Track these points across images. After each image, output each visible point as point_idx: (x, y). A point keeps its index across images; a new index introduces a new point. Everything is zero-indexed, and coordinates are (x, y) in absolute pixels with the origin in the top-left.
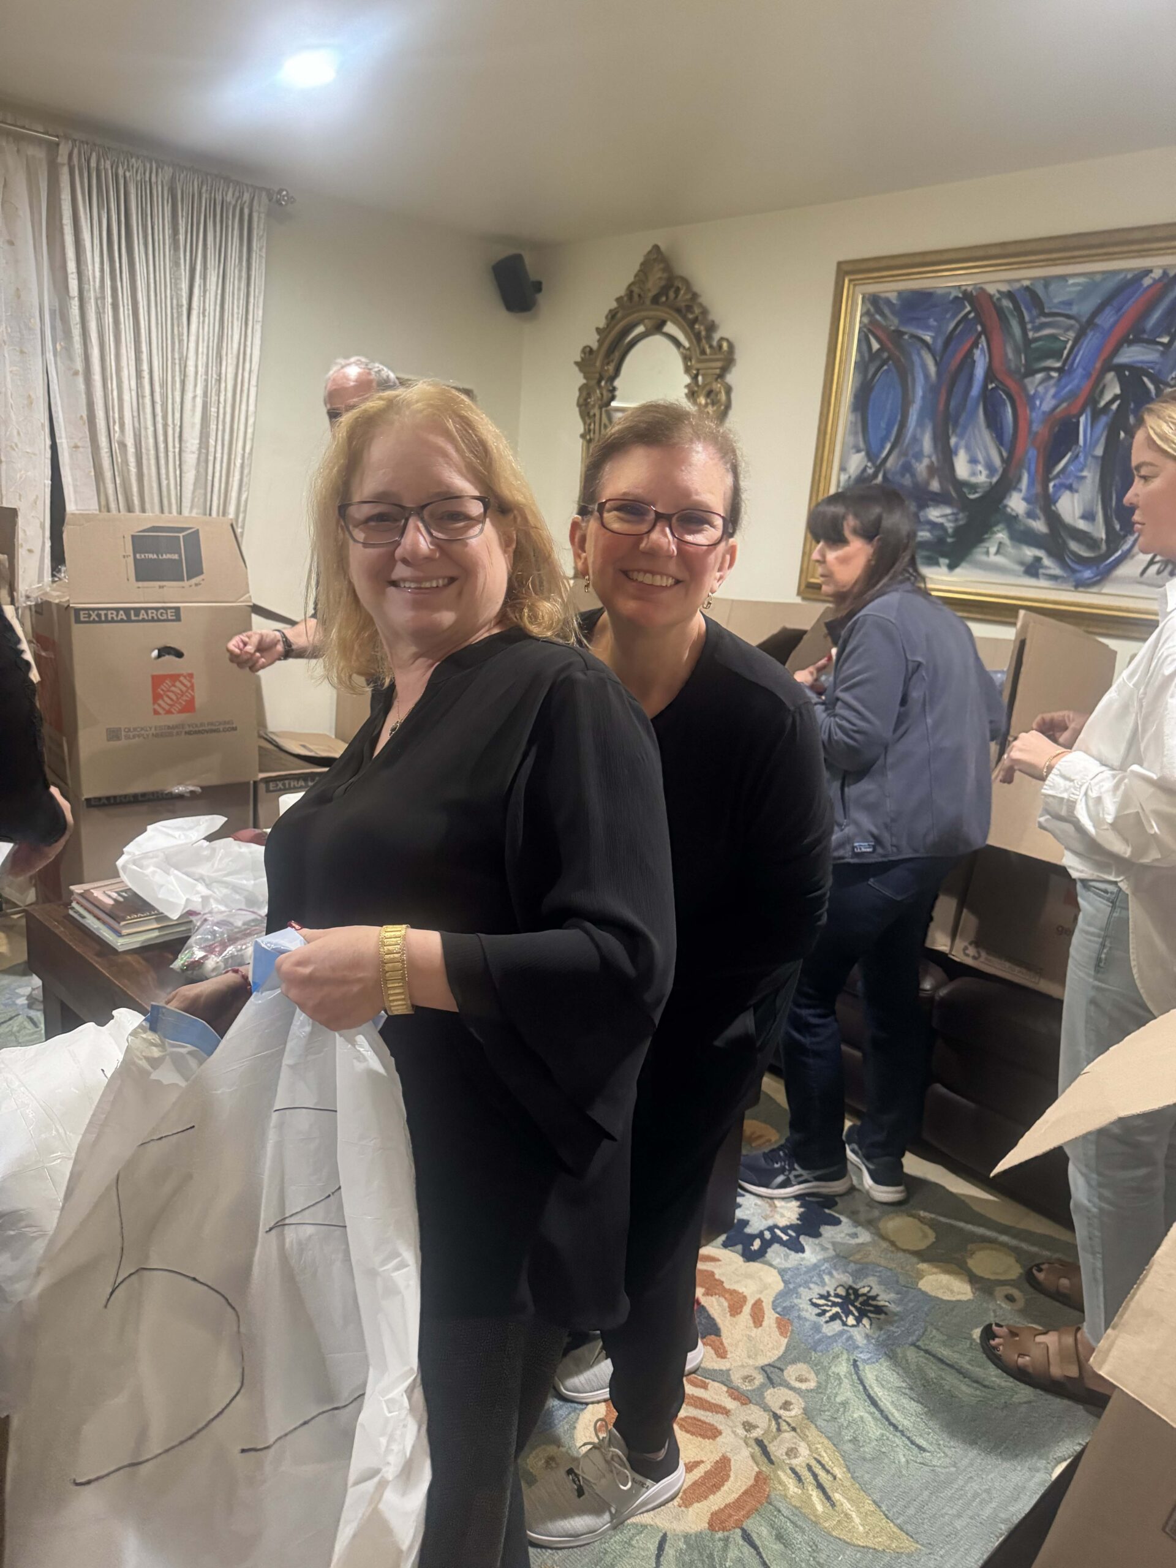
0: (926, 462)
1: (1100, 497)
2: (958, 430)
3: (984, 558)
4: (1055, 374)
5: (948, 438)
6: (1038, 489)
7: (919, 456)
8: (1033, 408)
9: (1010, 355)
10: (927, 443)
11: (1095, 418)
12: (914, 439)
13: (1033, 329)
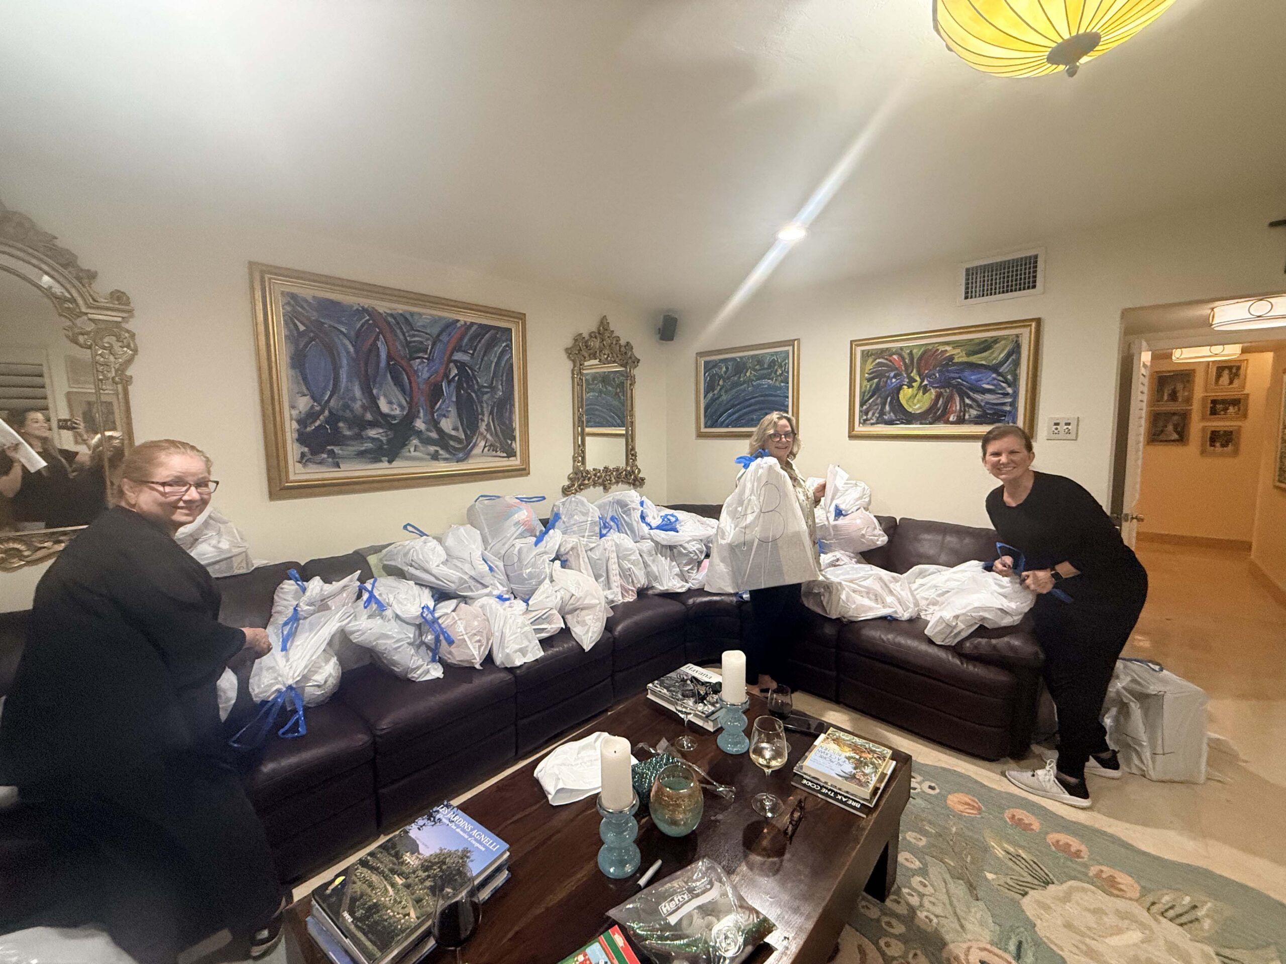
0: (359, 403)
1: (459, 419)
2: (377, 385)
3: (408, 454)
4: (425, 361)
5: (371, 391)
6: (429, 417)
7: (354, 399)
8: (418, 376)
9: (400, 348)
10: (358, 393)
11: (449, 382)
12: (348, 390)
13: (409, 336)
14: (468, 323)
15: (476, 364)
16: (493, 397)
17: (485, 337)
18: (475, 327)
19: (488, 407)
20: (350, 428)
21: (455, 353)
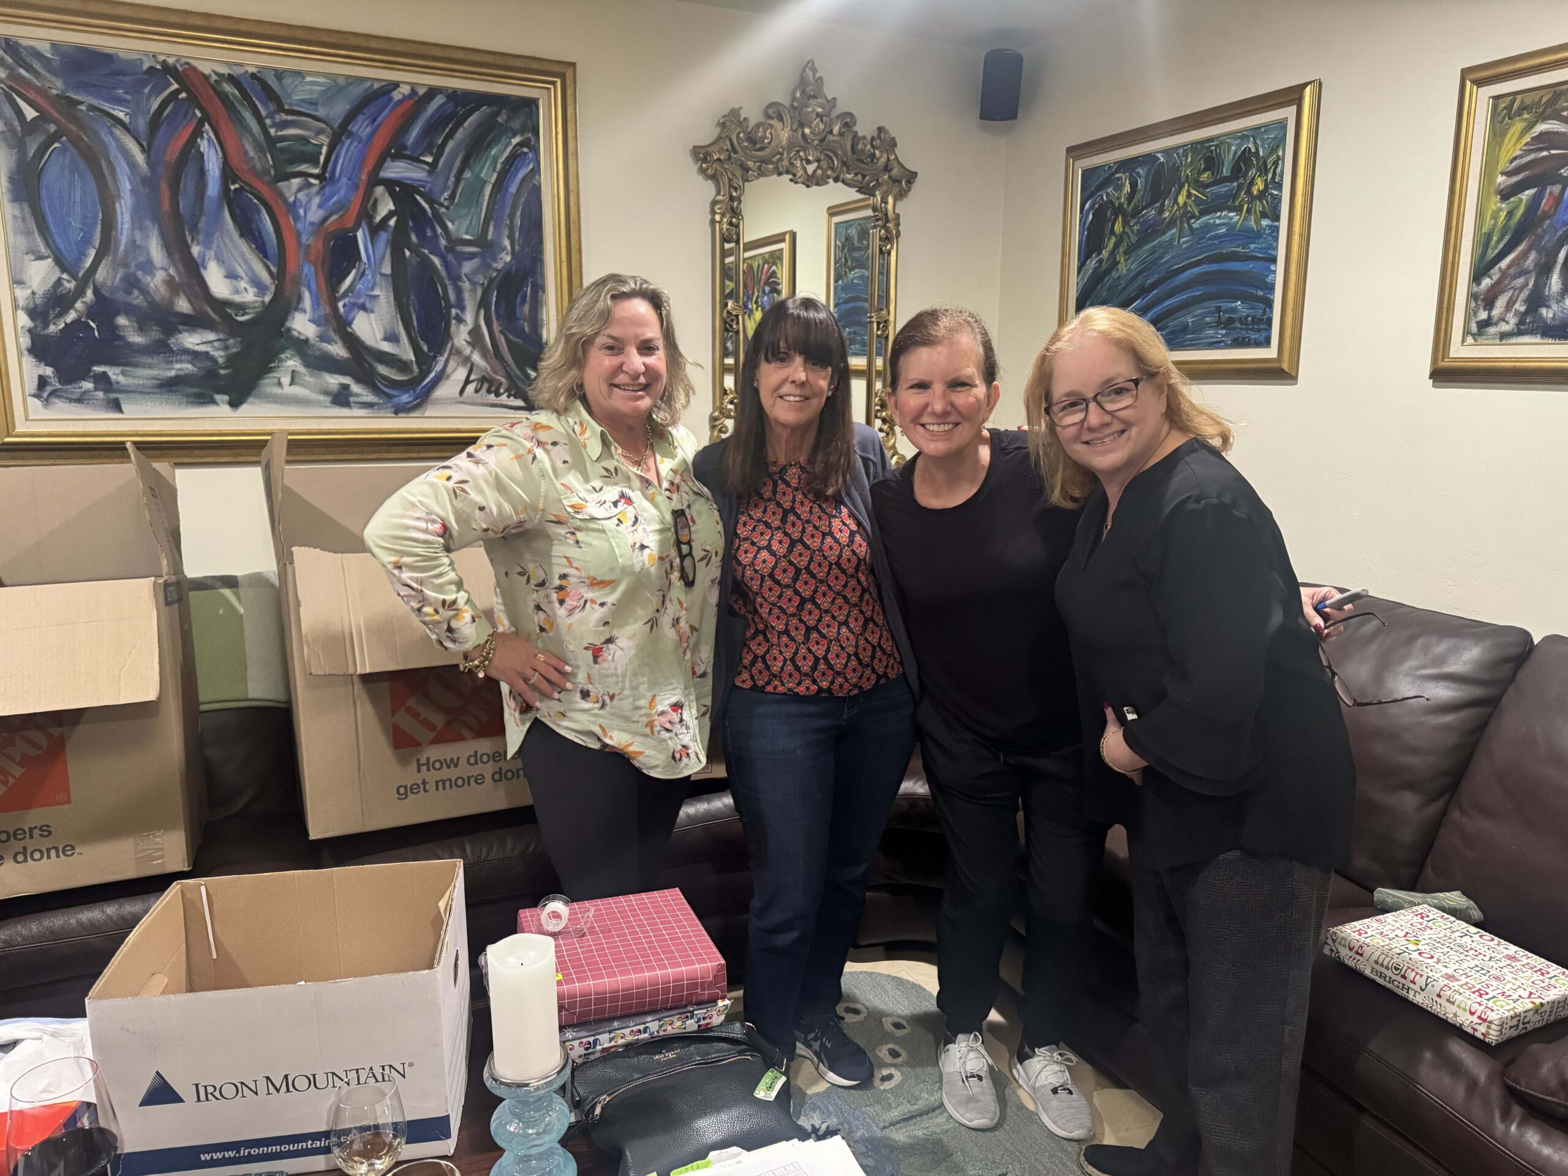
0: (160, 276)
1: (398, 316)
2: (201, 238)
3: (277, 390)
4: (312, 181)
5: (188, 248)
6: (325, 309)
7: (148, 267)
8: (297, 218)
9: (252, 153)
10: (156, 252)
11: (375, 230)
12: (133, 245)
13: (274, 125)
14: (421, 91)
15: (445, 188)
16: (486, 266)
17: (466, 124)
18: (439, 100)
19: (473, 291)
20: (141, 329)
21: (389, 163)
